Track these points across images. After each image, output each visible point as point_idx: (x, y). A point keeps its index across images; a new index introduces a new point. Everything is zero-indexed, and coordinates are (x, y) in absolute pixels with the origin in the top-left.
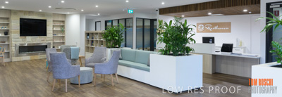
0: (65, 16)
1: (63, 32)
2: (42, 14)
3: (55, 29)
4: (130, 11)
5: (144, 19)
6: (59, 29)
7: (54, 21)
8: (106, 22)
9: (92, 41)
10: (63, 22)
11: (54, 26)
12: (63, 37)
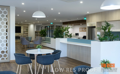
0: (28, 25)
1: (27, 31)
2: (19, 24)
3: (24, 30)
4: (51, 23)
5: (59, 26)
6: (26, 30)
7: (24, 27)
8: (45, 27)
9: (37, 35)
10: (27, 27)
11: (24, 29)
12: (27, 34)
